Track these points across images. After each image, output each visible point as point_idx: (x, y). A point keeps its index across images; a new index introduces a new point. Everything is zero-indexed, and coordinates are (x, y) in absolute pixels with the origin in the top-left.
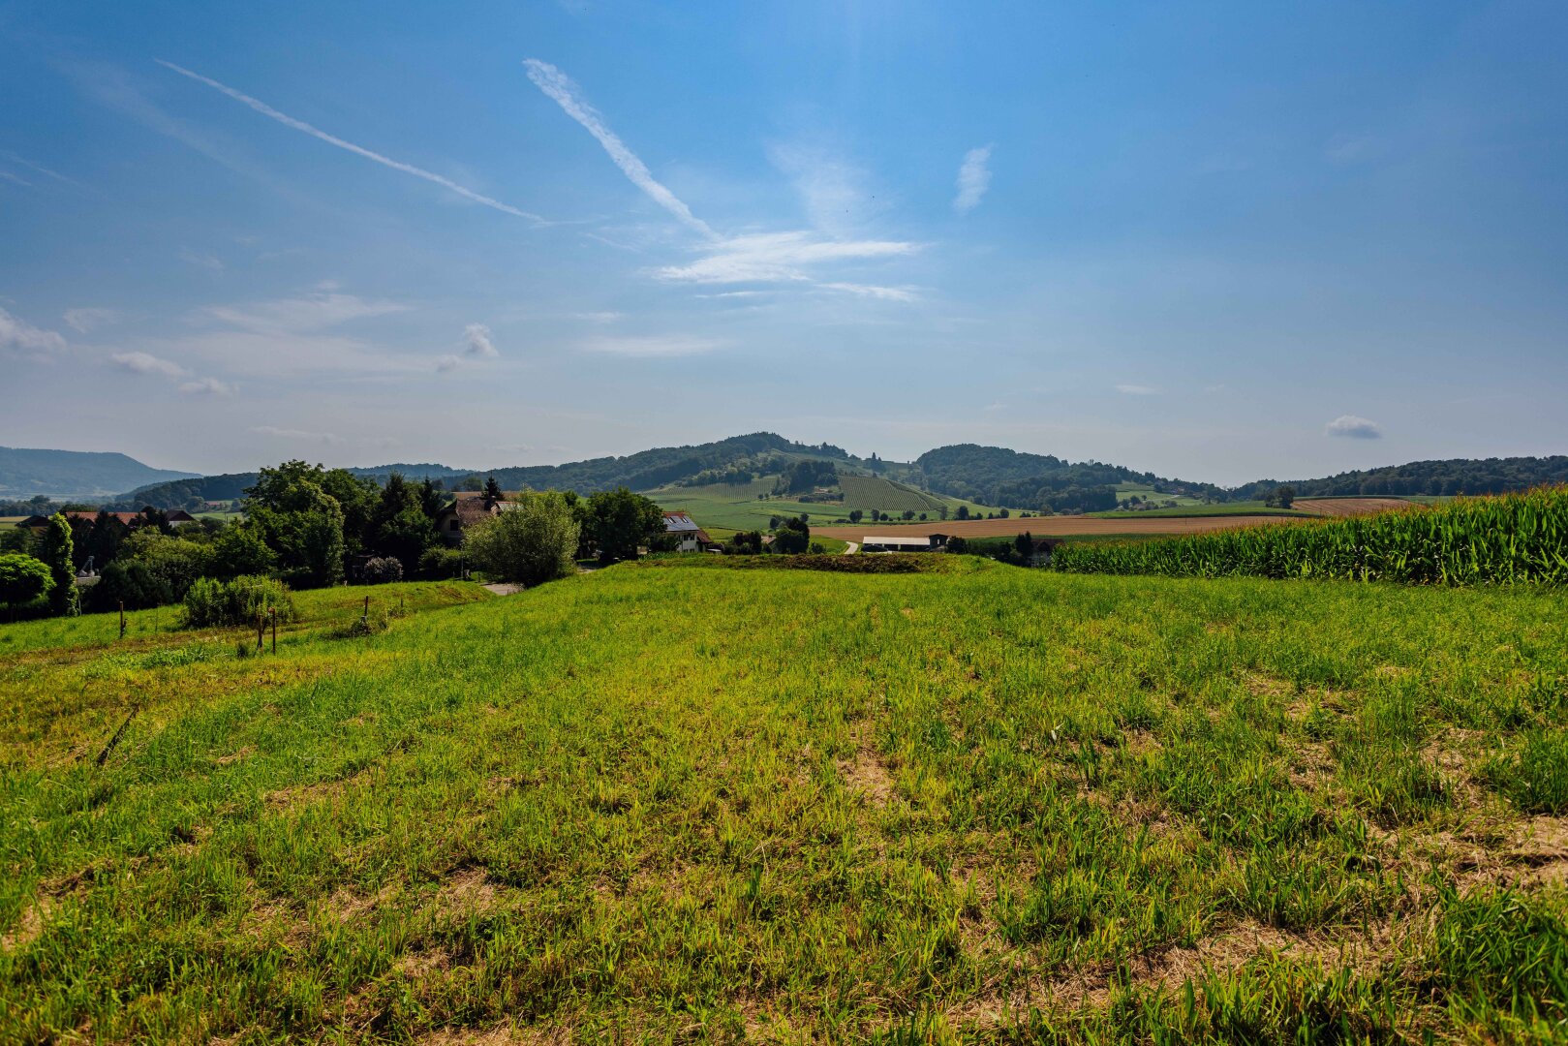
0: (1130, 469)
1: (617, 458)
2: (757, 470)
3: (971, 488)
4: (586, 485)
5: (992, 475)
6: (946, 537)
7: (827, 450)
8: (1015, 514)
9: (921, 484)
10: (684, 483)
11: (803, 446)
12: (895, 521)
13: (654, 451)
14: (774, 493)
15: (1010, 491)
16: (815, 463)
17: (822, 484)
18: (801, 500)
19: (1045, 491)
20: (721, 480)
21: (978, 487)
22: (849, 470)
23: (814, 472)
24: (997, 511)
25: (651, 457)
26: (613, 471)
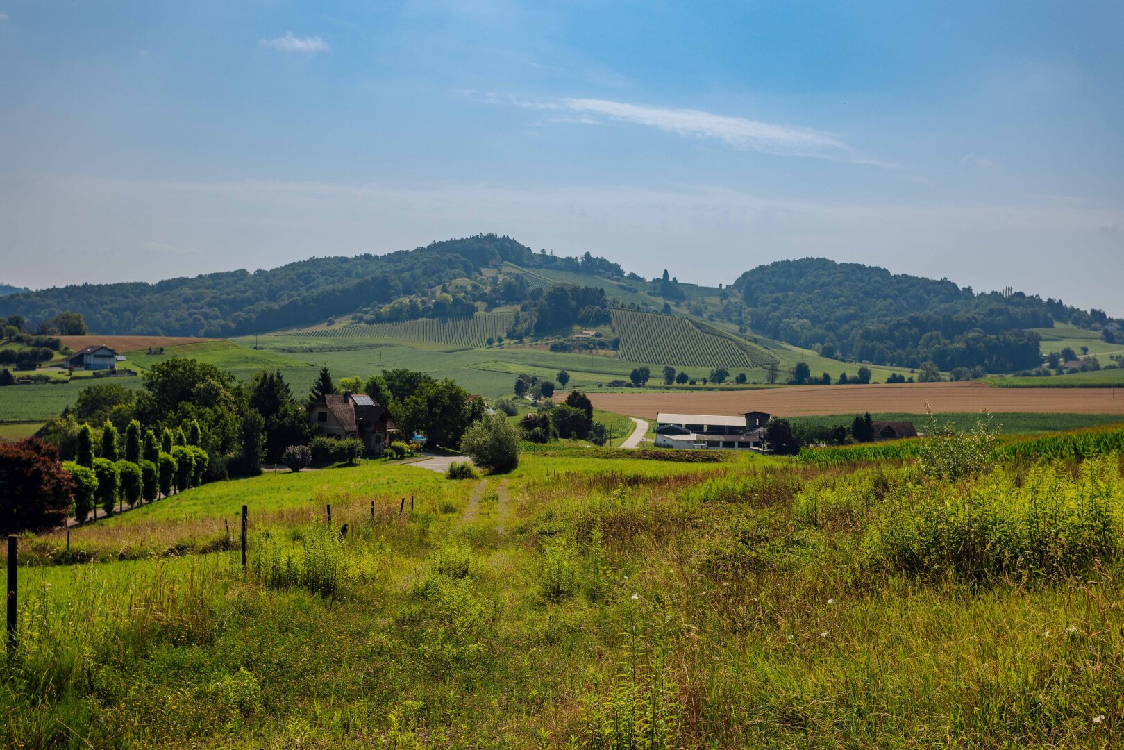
0: (1067, 303)
1: (252, 273)
2: (482, 297)
3: (819, 330)
4: (206, 316)
5: (852, 311)
6: (768, 416)
7: (592, 265)
8: (880, 374)
9: (740, 323)
10: (367, 317)
11: (553, 259)
12: (699, 384)
13: (314, 262)
14: (510, 336)
15: (879, 337)
16: (575, 290)
17: (585, 322)
18: (554, 348)
19: (931, 339)
20: (426, 313)
21: (828, 328)
22: (625, 299)
23: (574, 303)
24: (852, 370)
25: (309, 272)
26: (249, 294)
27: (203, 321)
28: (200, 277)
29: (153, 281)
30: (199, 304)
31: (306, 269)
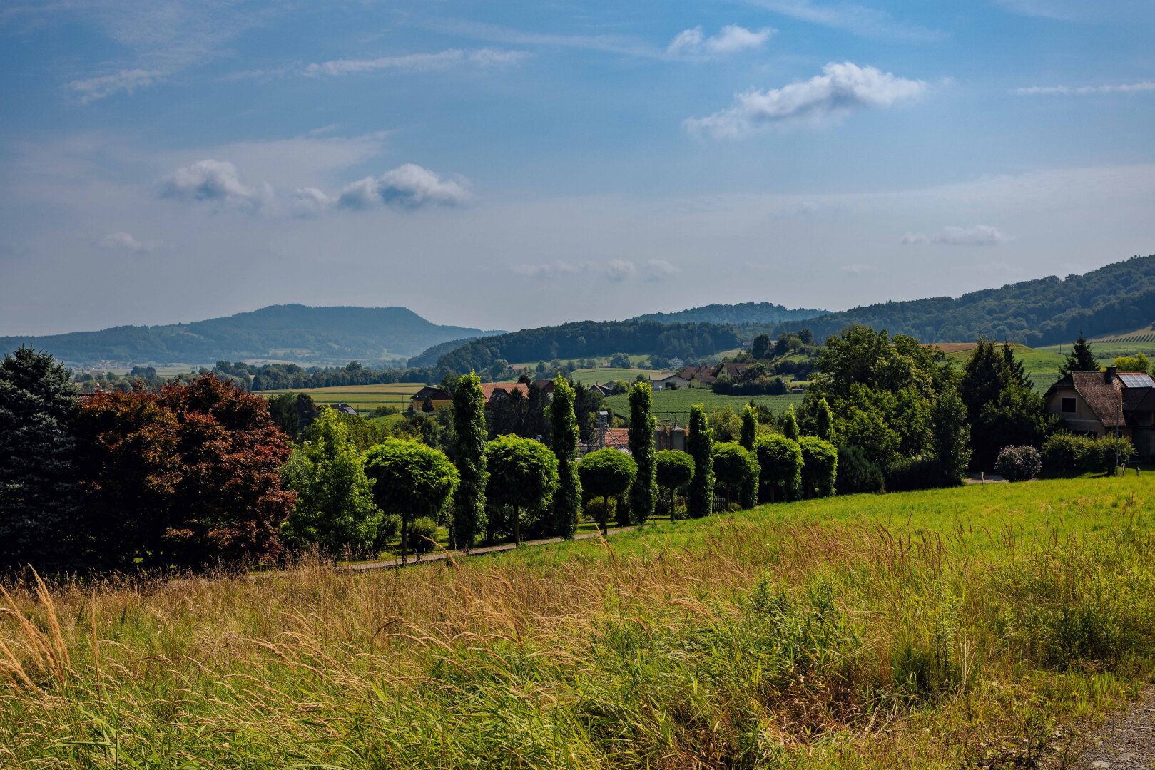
25: (1129, 273)
26: (1059, 300)
27: (1008, 332)
28: (1006, 287)
29: (956, 295)
30: (1003, 315)
31: (1125, 270)
